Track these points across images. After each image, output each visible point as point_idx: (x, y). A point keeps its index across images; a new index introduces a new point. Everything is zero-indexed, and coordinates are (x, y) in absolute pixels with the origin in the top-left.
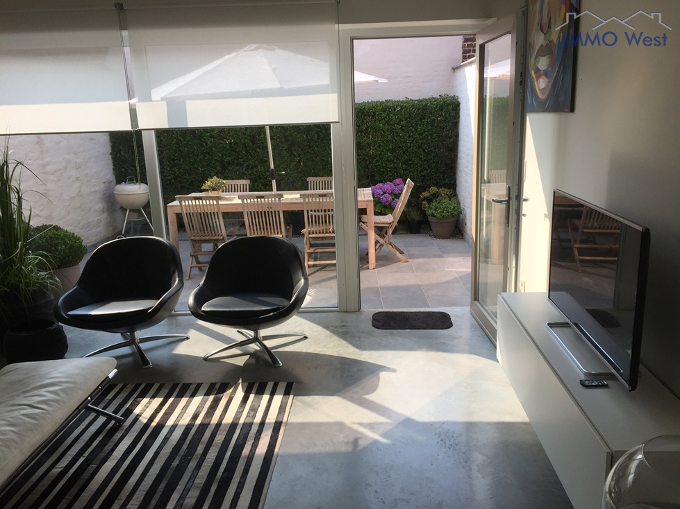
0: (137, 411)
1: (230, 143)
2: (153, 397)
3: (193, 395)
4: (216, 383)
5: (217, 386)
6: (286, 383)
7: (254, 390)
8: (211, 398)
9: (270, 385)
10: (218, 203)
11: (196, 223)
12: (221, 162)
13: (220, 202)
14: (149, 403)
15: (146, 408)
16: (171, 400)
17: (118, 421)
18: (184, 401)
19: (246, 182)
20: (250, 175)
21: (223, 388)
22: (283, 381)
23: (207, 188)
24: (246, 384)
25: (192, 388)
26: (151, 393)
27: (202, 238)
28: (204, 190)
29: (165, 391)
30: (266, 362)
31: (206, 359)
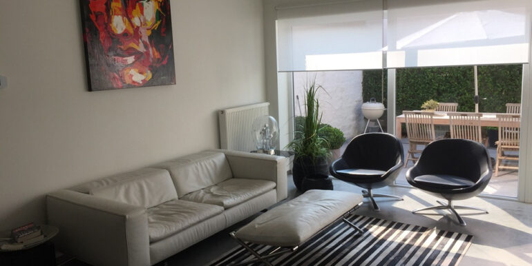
0: (371, 230)
1: (446, 77)
2: (380, 225)
3: (404, 229)
4: (419, 227)
5: (420, 228)
6: (467, 235)
7: (445, 234)
8: (415, 233)
9: (456, 234)
10: (431, 117)
11: (415, 131)
12: (438, 90)
13: (434, 117)
14: (377, 228)
15: (376, 230)
16: (390, 229)
17: (360, 232)
18: (398, 231)
19: (455, 105)
20: (459, 100)
21: (424, 229)
22: (466, 234)
23: (425, 107)
24: (439, 231)
25: (404, 226)
26: (379, 223)
27: (418, 141)
28: (423, 109)
29: (387, 224)
30: (455, 222)
31: (413, 213)
